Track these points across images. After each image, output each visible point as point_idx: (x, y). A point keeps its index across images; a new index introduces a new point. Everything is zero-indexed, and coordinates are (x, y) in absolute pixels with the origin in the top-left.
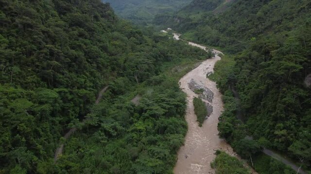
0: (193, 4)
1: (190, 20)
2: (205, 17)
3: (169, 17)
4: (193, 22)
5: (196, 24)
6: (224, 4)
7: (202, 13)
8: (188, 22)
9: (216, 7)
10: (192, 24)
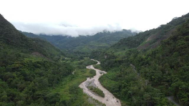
0: (120, 43)
1: (114, 57)
2: (130, 54)
3: (101, 52)
4: (117, 59)
5: (120, 62)
6: (146, 41)
7: (127, 50)
8: (112, 60)
9: (140, 45)
10: (116, 62)
